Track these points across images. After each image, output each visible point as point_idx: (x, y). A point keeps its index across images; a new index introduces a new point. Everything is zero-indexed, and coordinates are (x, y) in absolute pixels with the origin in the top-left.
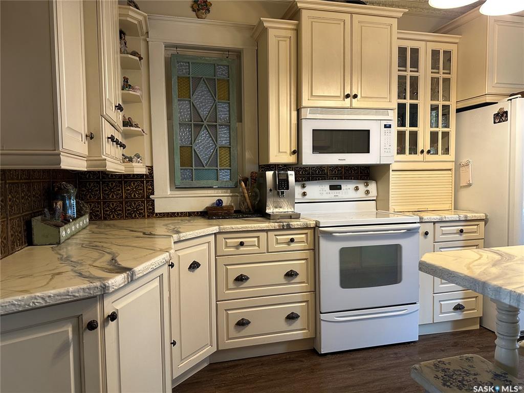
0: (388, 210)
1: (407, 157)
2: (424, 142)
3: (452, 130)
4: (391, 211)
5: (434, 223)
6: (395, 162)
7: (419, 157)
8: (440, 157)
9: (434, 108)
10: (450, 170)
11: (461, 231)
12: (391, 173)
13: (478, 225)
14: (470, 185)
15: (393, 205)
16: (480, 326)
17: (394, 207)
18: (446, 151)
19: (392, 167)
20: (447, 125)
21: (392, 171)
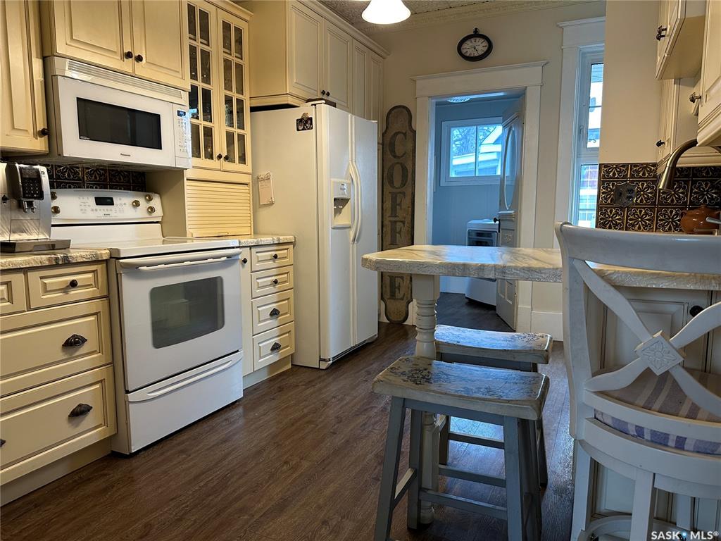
0: (185, 234)
1: (203, 162)
2: (220, 145)
3: (247, 132)
4: (189, 236)
5: (251, 247)
6: (193, 167)
7: (215, 163)
8: (236, 166)
9: (228, 101)
10: (247, 184)
11: (276, 257)
12: (186, 183)
13: (287, 249)
14: (272, 203)
15: (191, 229)
16: (292, 365)
17: (191, 230)
18: (243, 159)
19: (187, 174)
20: (241, 126)
21: (187, 180)
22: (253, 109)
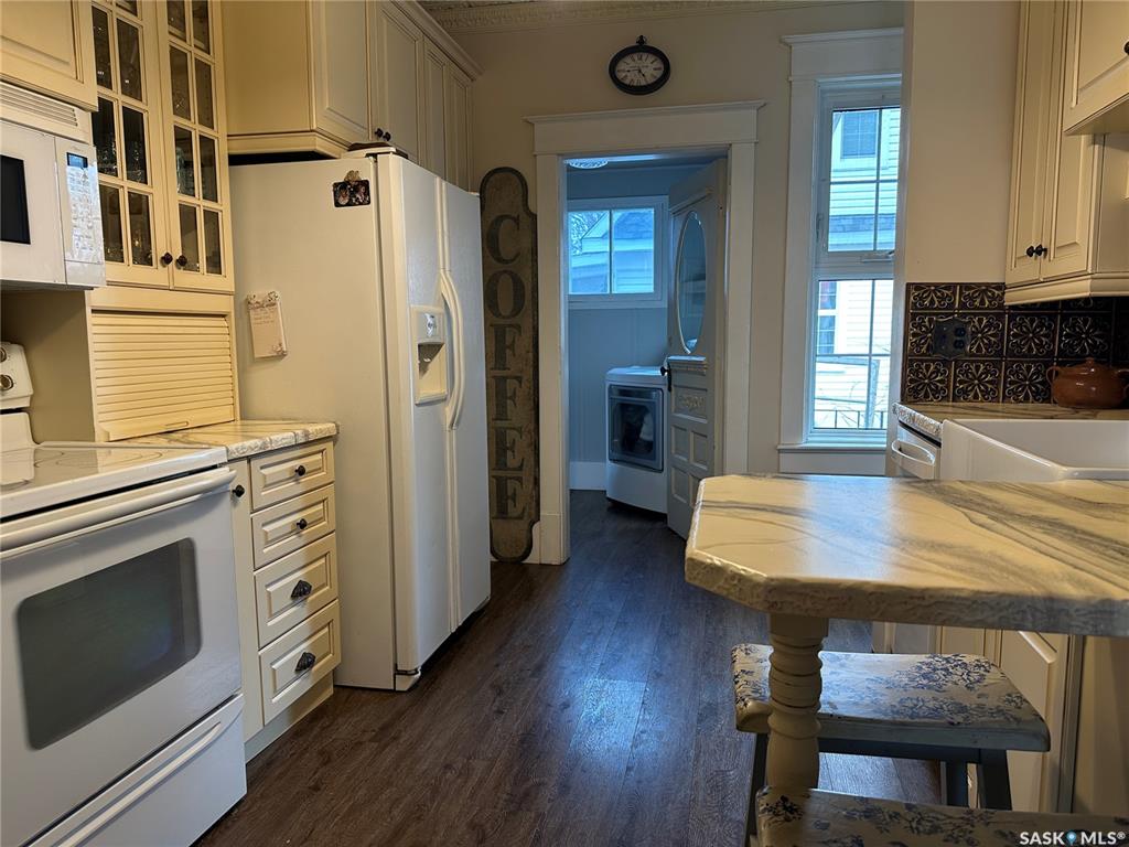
0: (90, 436)
1: (128, 270)
2: (166, 234)
3: (223, 206)
4: (100, 439)
5: (249, 459)
6: (110, 283)
7: (155, 274)
8: (201, 278)
10: (223, 316)
11: (301, 471)
12: (91, 318)
13: (322, 451)
14: (282, 355)
15: (106, 423)
17: (106, 427)
18: (215, 264)
19: (93, 299)
21: (93, 311)
22: (235, 160)
